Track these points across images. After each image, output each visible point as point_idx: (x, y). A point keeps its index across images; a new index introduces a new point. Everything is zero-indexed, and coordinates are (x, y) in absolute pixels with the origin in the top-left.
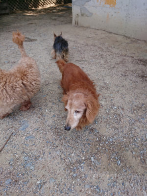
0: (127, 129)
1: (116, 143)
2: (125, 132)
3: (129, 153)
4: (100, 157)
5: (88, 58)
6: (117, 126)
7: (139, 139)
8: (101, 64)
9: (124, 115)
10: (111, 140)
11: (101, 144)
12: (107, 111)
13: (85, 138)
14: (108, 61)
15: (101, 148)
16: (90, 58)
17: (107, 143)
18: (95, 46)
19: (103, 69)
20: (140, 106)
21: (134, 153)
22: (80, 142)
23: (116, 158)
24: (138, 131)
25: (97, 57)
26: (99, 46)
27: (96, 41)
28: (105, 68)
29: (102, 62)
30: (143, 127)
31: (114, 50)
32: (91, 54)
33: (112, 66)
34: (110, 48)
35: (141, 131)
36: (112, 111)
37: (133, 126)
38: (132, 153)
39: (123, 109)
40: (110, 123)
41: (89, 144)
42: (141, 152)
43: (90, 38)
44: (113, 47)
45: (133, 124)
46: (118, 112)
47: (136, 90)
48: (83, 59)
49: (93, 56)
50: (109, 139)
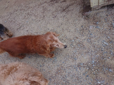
0: (92, 47)
1: (97, 61)
2: (93, 51)
3: (108, 60)
4: (100, 78)
5: (23, 22)
6: (86, 51)
7: (103, 48)
8: (35, 20)
9: (82, 41)
10: (93, 62)
11: (93, 70)
12: (72, 47)
13: (82, 75)
14: (36, 14)
15: (95, 72)
16: (23, 21)
17: (94, 65)
18: (17, 11)
19: (40, 23)
20: (82, 28)
21: (110, 58)
22: (82, 80)
23: (107, 69)
24: (97, 43)
25: (27, 17)
26: (19, 8)
27: (14, 7)
28: (40, 21)
29: (34, 18)
30: (96, 39)
31: (31, 5)
32: (21, 17)
33: (42, 16)
34: (28, 5)
35: (98, 42)
36: (74, 44)
37: (93, 43)
38: (109, 58)
39: (77, 38)
40: (82, 52)
41: (87, 76)
42: (112, 54)
43: (7, 7)
44: (28, 3)
45: (91, 41)
46: (77, 42)
47: (70, 21)
48: (21, 25)
49: (24, 18)
50: (92, 62)
